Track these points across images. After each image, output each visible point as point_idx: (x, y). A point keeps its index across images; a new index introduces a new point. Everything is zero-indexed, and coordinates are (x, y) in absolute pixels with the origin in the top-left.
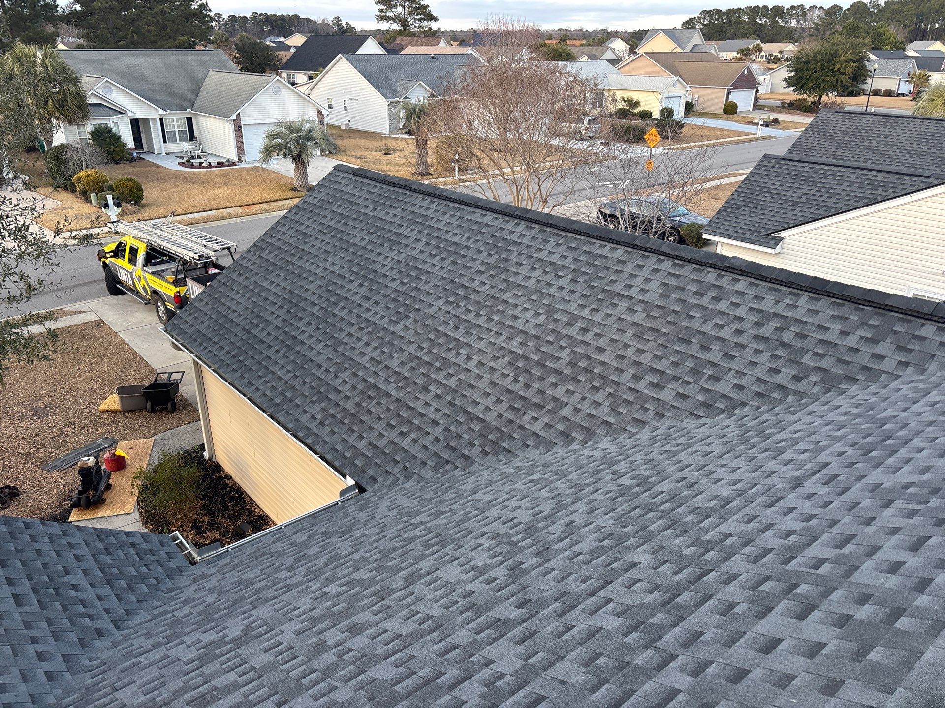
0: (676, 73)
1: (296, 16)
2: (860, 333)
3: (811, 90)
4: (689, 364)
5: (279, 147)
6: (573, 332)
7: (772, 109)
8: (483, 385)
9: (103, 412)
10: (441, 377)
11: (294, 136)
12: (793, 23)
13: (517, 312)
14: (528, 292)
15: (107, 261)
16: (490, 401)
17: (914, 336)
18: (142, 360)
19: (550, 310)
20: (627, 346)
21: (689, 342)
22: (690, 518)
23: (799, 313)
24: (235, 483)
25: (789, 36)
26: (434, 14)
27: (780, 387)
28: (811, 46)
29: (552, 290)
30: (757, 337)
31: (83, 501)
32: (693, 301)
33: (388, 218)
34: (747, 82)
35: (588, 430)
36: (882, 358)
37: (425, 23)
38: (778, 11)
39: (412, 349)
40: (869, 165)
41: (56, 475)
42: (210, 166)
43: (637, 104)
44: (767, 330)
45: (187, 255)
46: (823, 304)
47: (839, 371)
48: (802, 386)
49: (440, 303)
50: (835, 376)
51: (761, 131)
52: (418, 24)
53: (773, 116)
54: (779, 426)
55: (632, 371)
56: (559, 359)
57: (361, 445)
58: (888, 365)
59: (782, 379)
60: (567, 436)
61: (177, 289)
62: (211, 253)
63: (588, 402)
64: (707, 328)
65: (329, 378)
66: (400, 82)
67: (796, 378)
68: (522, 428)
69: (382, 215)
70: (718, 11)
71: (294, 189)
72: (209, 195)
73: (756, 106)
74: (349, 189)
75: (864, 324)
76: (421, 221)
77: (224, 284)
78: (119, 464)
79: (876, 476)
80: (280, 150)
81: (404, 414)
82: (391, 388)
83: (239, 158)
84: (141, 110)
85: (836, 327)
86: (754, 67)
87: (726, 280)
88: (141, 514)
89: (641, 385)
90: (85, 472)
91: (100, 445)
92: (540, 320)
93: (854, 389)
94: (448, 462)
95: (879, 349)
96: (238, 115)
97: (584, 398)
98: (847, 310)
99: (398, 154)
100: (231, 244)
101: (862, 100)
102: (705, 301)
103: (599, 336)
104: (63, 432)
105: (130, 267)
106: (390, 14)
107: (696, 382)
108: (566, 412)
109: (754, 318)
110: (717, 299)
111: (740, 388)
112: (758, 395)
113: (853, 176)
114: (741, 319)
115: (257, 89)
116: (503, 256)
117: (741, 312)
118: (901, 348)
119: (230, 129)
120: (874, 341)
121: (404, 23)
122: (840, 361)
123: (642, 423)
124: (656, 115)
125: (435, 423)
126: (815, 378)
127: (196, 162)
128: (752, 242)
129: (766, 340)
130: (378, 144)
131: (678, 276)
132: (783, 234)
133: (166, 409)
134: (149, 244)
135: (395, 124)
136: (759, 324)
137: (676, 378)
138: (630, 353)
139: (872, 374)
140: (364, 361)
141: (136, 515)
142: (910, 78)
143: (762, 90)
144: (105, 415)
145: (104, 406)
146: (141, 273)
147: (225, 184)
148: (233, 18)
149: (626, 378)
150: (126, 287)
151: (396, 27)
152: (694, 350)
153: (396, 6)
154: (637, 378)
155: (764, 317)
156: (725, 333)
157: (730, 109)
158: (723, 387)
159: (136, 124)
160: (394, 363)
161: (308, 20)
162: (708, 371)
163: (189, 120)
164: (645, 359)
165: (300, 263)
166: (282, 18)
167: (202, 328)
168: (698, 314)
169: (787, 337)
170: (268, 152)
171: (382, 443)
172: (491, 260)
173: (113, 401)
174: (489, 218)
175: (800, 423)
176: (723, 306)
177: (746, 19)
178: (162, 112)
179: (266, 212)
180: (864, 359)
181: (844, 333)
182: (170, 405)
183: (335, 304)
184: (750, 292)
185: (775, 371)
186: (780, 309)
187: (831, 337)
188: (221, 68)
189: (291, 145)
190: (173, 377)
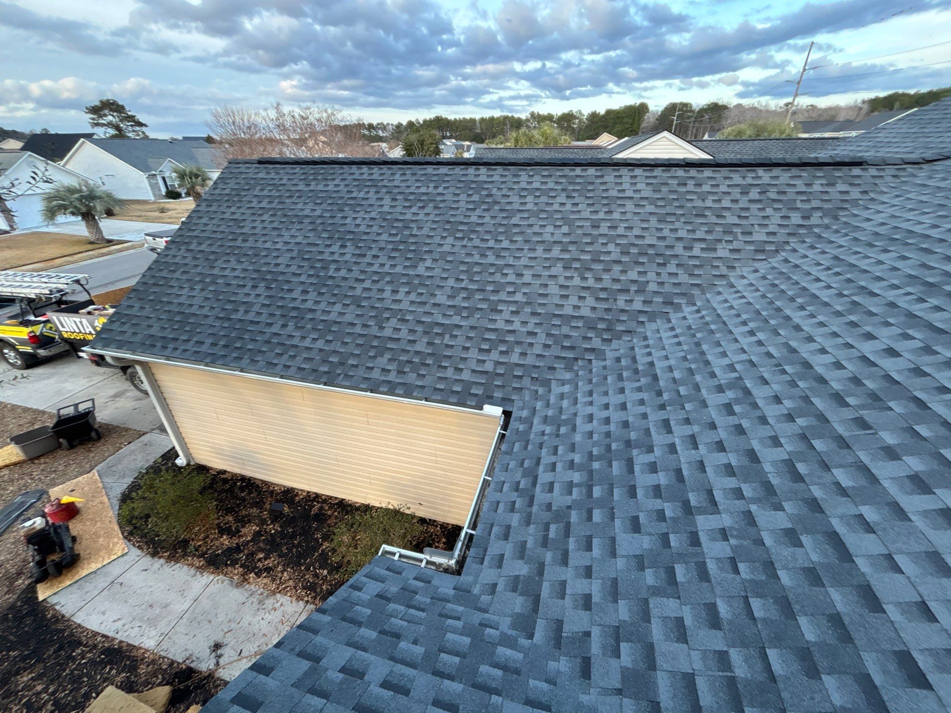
9: (1, 469)
26: (143, 122)
31: (51, 570)
37: (137, 128)
45: (31, 293)
52: (131, 129)
61: (30, 329)
62: (62, 287)
78: (70, 512)
80: (65, 209)
83: (11, 226)
91: (23, 502)
106: (101, 121)
121: (118, 129)
133: (90, 440)
135: (158, 192)
142: (455, 154)
144: (6, 472)
151: (112, 131)
153: (105, 115)
170: (51, 213)
189: (77, 204)
190: (82, 408)
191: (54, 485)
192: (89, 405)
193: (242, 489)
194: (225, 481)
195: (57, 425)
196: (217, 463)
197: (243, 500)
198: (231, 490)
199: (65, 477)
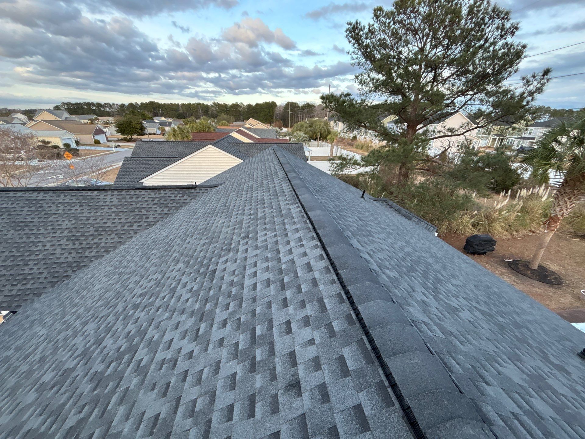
2: (179, 195)
4: (138, 217)
6: (90, 221)
13: (59, 223)
16: (66, 255)
20: (114, 219)
21: (135, 212)
23: (162, 195)
27: (166, 214)
30: (154, 204)
32: (130, 200)
35: (113, 246)
40: (159, 156)
44: (156, 202)
46: (167, 191)
47: (178, 205)
48: (171, 212)
50: (178, 207)
55: (120, 225)
56: (89, 231)
58: (188, 201)
59: (165, 212)
60: (107, 251)
63: (109, 239)
64: (138, 206)
67: (169, 210)
68: (86, 257)
75: (179, 193)
85: (173, 196)
87: (137, 192)
89: (125, 228)
93: (183, 208)
94: (57, 282)
95: (185, 198)
97: (107, 239)
98: (173, 191)
102: (134, 199)
103: (102, 219)
107: (142, 221)
109: (151, 200)
110: (137, 198)
111: (156, 218)
112: (161, 217)
114: (147, 201)
116: (38, 206)
117: (146, 199)
118: (189, 196)
120: (183, 196)
122: (177, 203)
123: (131, 237)
125: (41, 273)
126: (173, 209)
129: (156, 204)
131: (121, 195)
132: (142, 181)
136: (153, 201)
137: (135, 222)
138: (116, 220)
139: (186, 204)
149: (119, 227)
152: (137, 213)
154: (123, 226)
155: (153, 199)
156: (144, 206)
158: (151, 219)
162: (144, 217)
164: (123, 220)
168: (134, 203)
169: (162, 202)
172: (33, 209)
176: (140, 199)
180: (182, 201)
181: (176, 197)
184: (146, 193)
185: (163, 210)
186: (157, 195)
187: (173, 198)
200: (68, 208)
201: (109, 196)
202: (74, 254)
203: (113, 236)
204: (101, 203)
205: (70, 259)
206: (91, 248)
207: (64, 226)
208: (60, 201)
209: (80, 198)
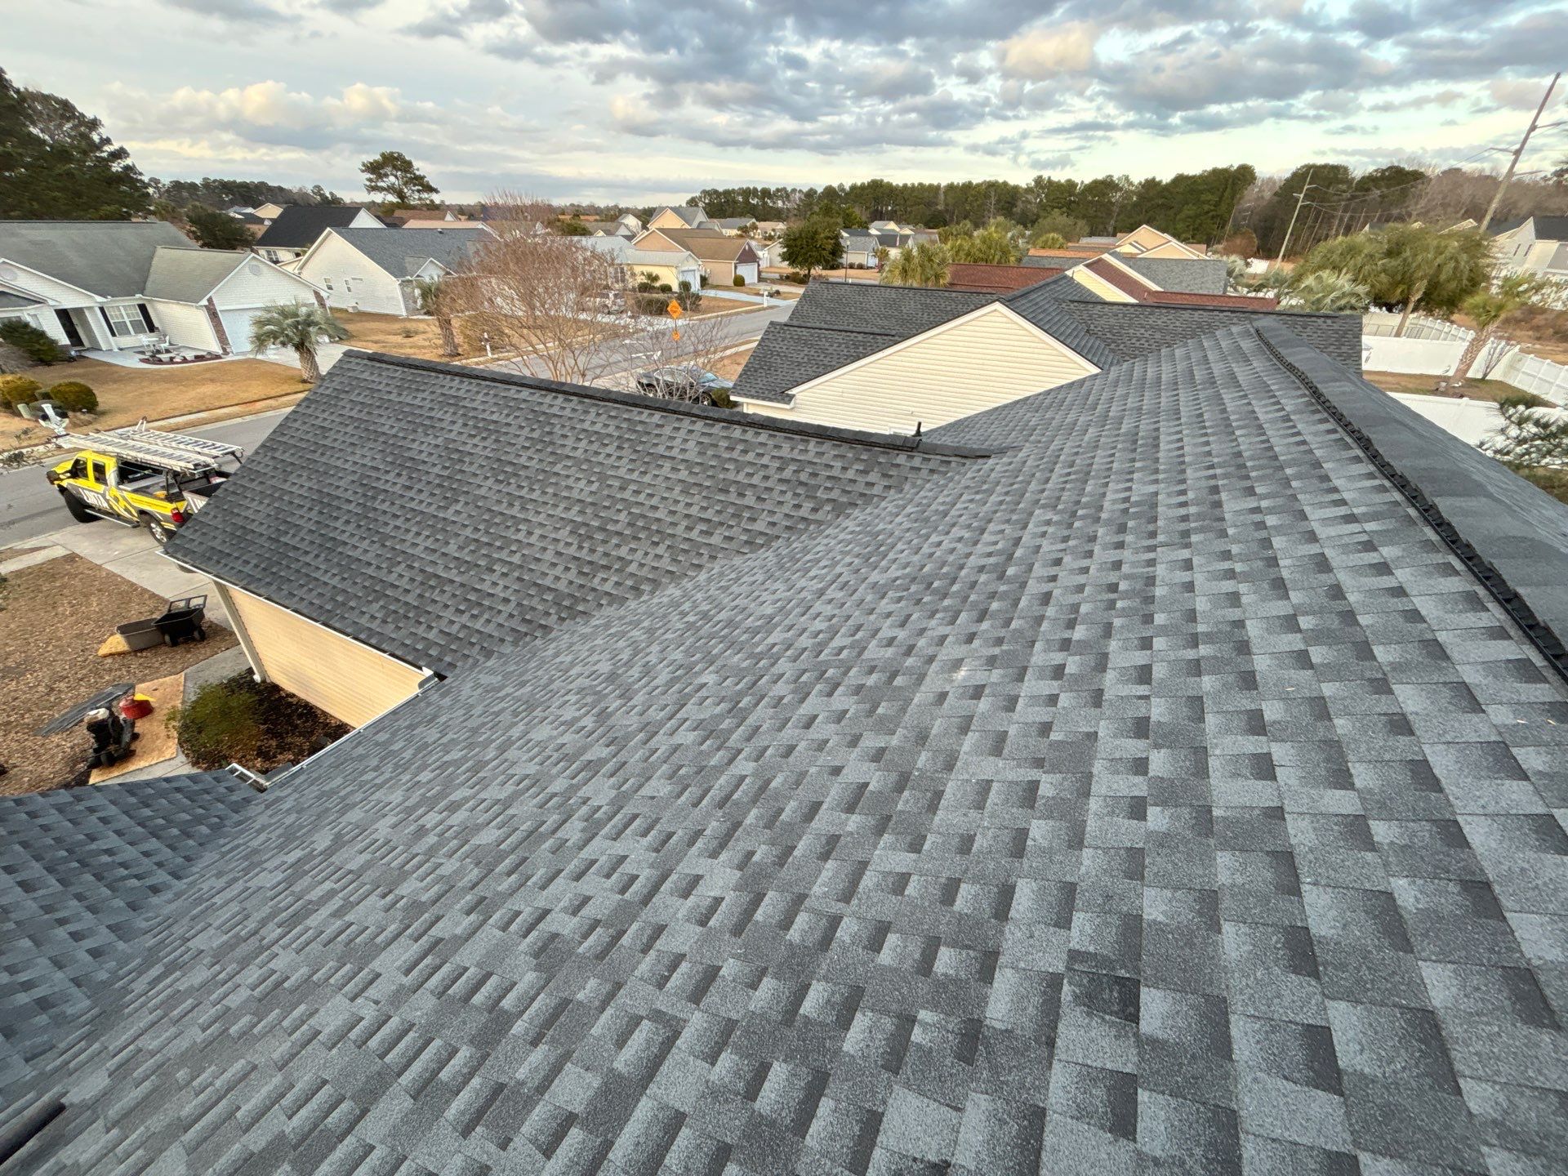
0: (688, 249)
1: (263, 184)
2: (856, 467)
3: (802, 264)
4: (731, 510)
5: (274, 336)
6: (627, 495)
7: (773, 281)
8: (549, 556)
9: (105, 656)
10: (504, 555)
11: (289, 321)
12: (780, 204)
13: (570, 482)
14: (578, 462)
15: (65, 484)
16: (558, 571)
17: (893, 465)
18: (145, 591)
19: (602, 477)
20: (677, 502)
21: (728, 492)
22: (743, 638)
23: (810, 456)
24: (300, 700)
25: (777, 215)
26: (433, 185)
27: (804, 519)
28: (797, 225)
29: (601, 458)
30: (780, 480)
31: (103, 759)
32: (726, 455)
33: (417, 402)
34: (749, 257)
35: (654, 581)
36: (873, 484)
37: (425, 195)
38: (766, 193)
39: (468, 532)
40: (851, 328)
41: (56, 739)
42: (185, 360)
43: (656, 278)
44: (787, 474)
45: (177, 466)
46: (827, 446)
47: (844, 499)
48: (819, 516)
49: (490, 482)
50: (843, 504)
51: (766, 301)
52: (416, 196)
53: (775, 288)
54: (805, 551)
55: (684, 523)
56: (617, 522)
57: (431, 635)
58: (876, 490)
59: (804, 512)
60: (636, 590)
61: (174, 505)
62: (210, 461)
63: (650, 557)
64: (741, 477)
65: (382, 575)
66: (408, 259)
67: (815, 510)
68: (594, 590)
69: (409, 400)
70: (716, 192)
71: (304, 381)
72: (192, 394)
73: (760, 279)
74: (366, 375)
75: (858, 459)
76: (455, 402)
77: (234, 493)
78: (143, 709)
79: (875, 576)
80: (275, 338)
81: (472, 597)
82: (453, 575)
83: (224, 350)
84: (71, 298)
85: (838, 464)
86: (753, 243)
87: (750, 435)
88: (187, 756)
89: (694, 535)
90: (97, 728)
91: (111, 694)
92: (594, 487)
93: (856, 512)
94: (526, 634)
95: (870, 478)
96: (210, 300)
97: (646, 554)
98: (845, 449)
99: (421, 337)
100: (235, 448)
101: (841, 272)
102: (735, 455)
103: (651, 496)
104: (52, 690)
105: (101, 488)
106: (381, 184)
107: (738, 525)
108: (632, 568)
109: (777, 464)
110: (745, 452)
111: (774, 524)
112: (788, 528)
113: (840, 337)
114: (766, 466)
115: (228, 269)
116: (547, 429)
117: (765, 460)
118: (885, 475)
119: (203, 318)
120: (865, 472)
121: (401, 195)
122: (844, 491)
123: (700, 567)
124: (675, 288)
125: (506, 601)
126: (828, 508)
127: (164, 357)
128: (771, 400)
129: (787, 481)
130: (396, 326)
131: (710, 435)
132: (793, 391)
133: (194, 640)
134: (119, 457)
135: (412, 305)
136: (780, 469)
137: (721, 524)
138: (680, 508)
139: (867, 498)
140: (417, 551)
141: (182, 758)
142: (876, 253)
143: (764, 264)
144: (109, 660)
145: (104, 650)
146: (118, 494)
147: (212, 380)
148: (177, 185)
149: (680, 530)
150: (99, 511)
151: (392, 198)
152: (733, 497)
153: (386, 175)
154: (689, 529)
155: (784, 463)
156: (755, 480)
157: (739, 282)
158: (760, 526)
159: (64, 315)
160: (452, 549)
161: (281, 189)
162: (746, 515)
163: (143, 308)
164: (694, 511)
165: (323, 460)
166: (244, 185)
167: (216, 544)
168: (731, 467)
169: (803, 477)
170: (261, 341)
171: (454, 629)
172: (535, 435)
173: (117, 643)
174: (525, 393)
175: (820, 545)
176: (750, 457)
177: (740, 199)
178: (99, 299)
179: (274, 408)
180: (860, 487)
181: (844, 469)
182: (196, 634)
183: (374, 498)
184: (771, 442)
185: (798, 506)
186: (795, 455)
187: (836, 473)
188: (175, 244)
189: (289, 332)
190: (194, 603)
191: (142, 681)
192: (200, 601)
193: (300, 716)
194: (290, 705)
195: (164, 618)
196: (288, 686)
197: (297, 726)
198: (290, 716)
199: (155, 674)
200: (595, 447)
201: (682, 434)
202: (572, 575)
203: (660, 550)
204: (661, 450)
205: (562, 586)
206: (607, 568)
207: (575, 494)
208: (586, 425)
209: (624, 425)
